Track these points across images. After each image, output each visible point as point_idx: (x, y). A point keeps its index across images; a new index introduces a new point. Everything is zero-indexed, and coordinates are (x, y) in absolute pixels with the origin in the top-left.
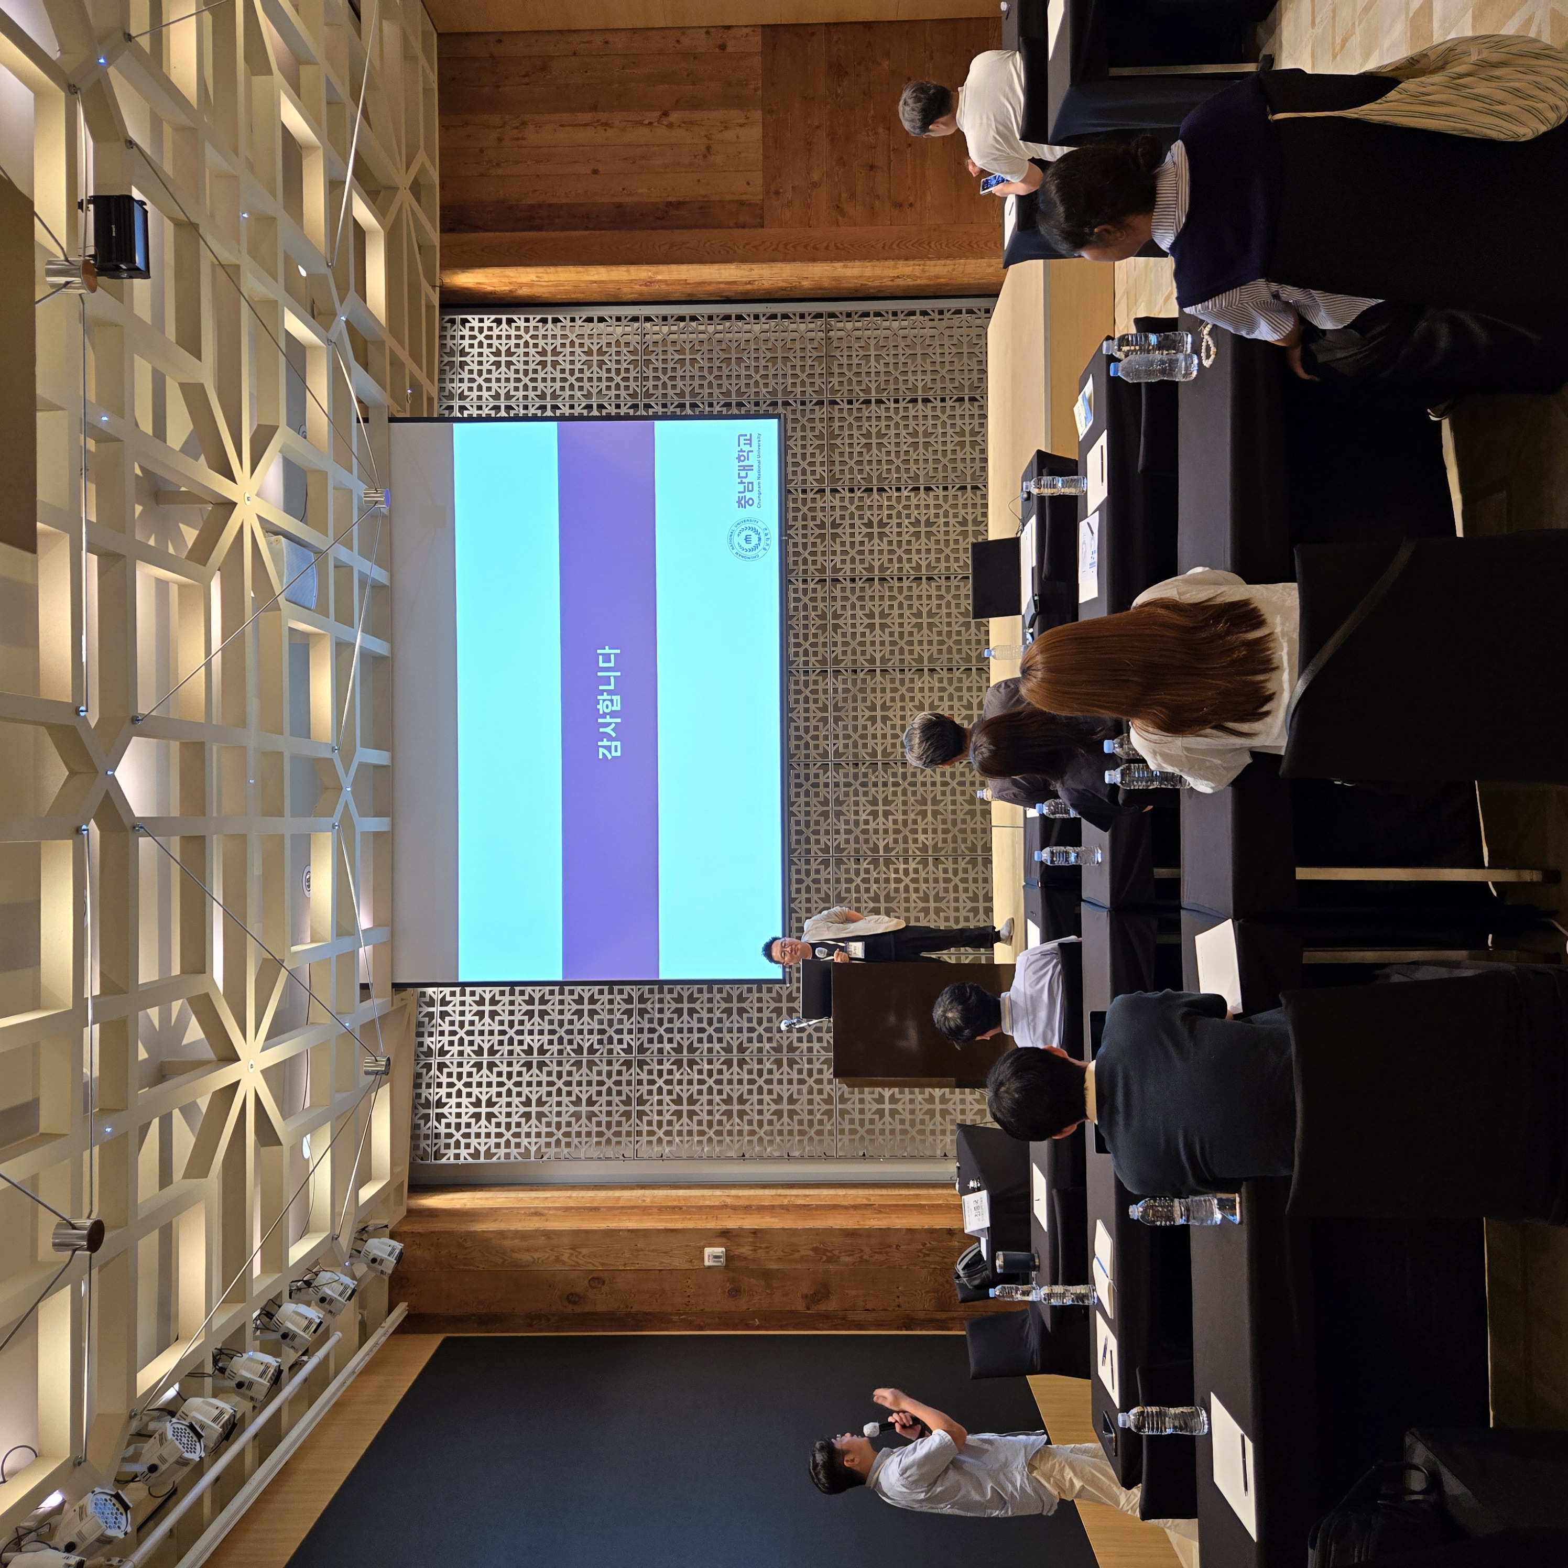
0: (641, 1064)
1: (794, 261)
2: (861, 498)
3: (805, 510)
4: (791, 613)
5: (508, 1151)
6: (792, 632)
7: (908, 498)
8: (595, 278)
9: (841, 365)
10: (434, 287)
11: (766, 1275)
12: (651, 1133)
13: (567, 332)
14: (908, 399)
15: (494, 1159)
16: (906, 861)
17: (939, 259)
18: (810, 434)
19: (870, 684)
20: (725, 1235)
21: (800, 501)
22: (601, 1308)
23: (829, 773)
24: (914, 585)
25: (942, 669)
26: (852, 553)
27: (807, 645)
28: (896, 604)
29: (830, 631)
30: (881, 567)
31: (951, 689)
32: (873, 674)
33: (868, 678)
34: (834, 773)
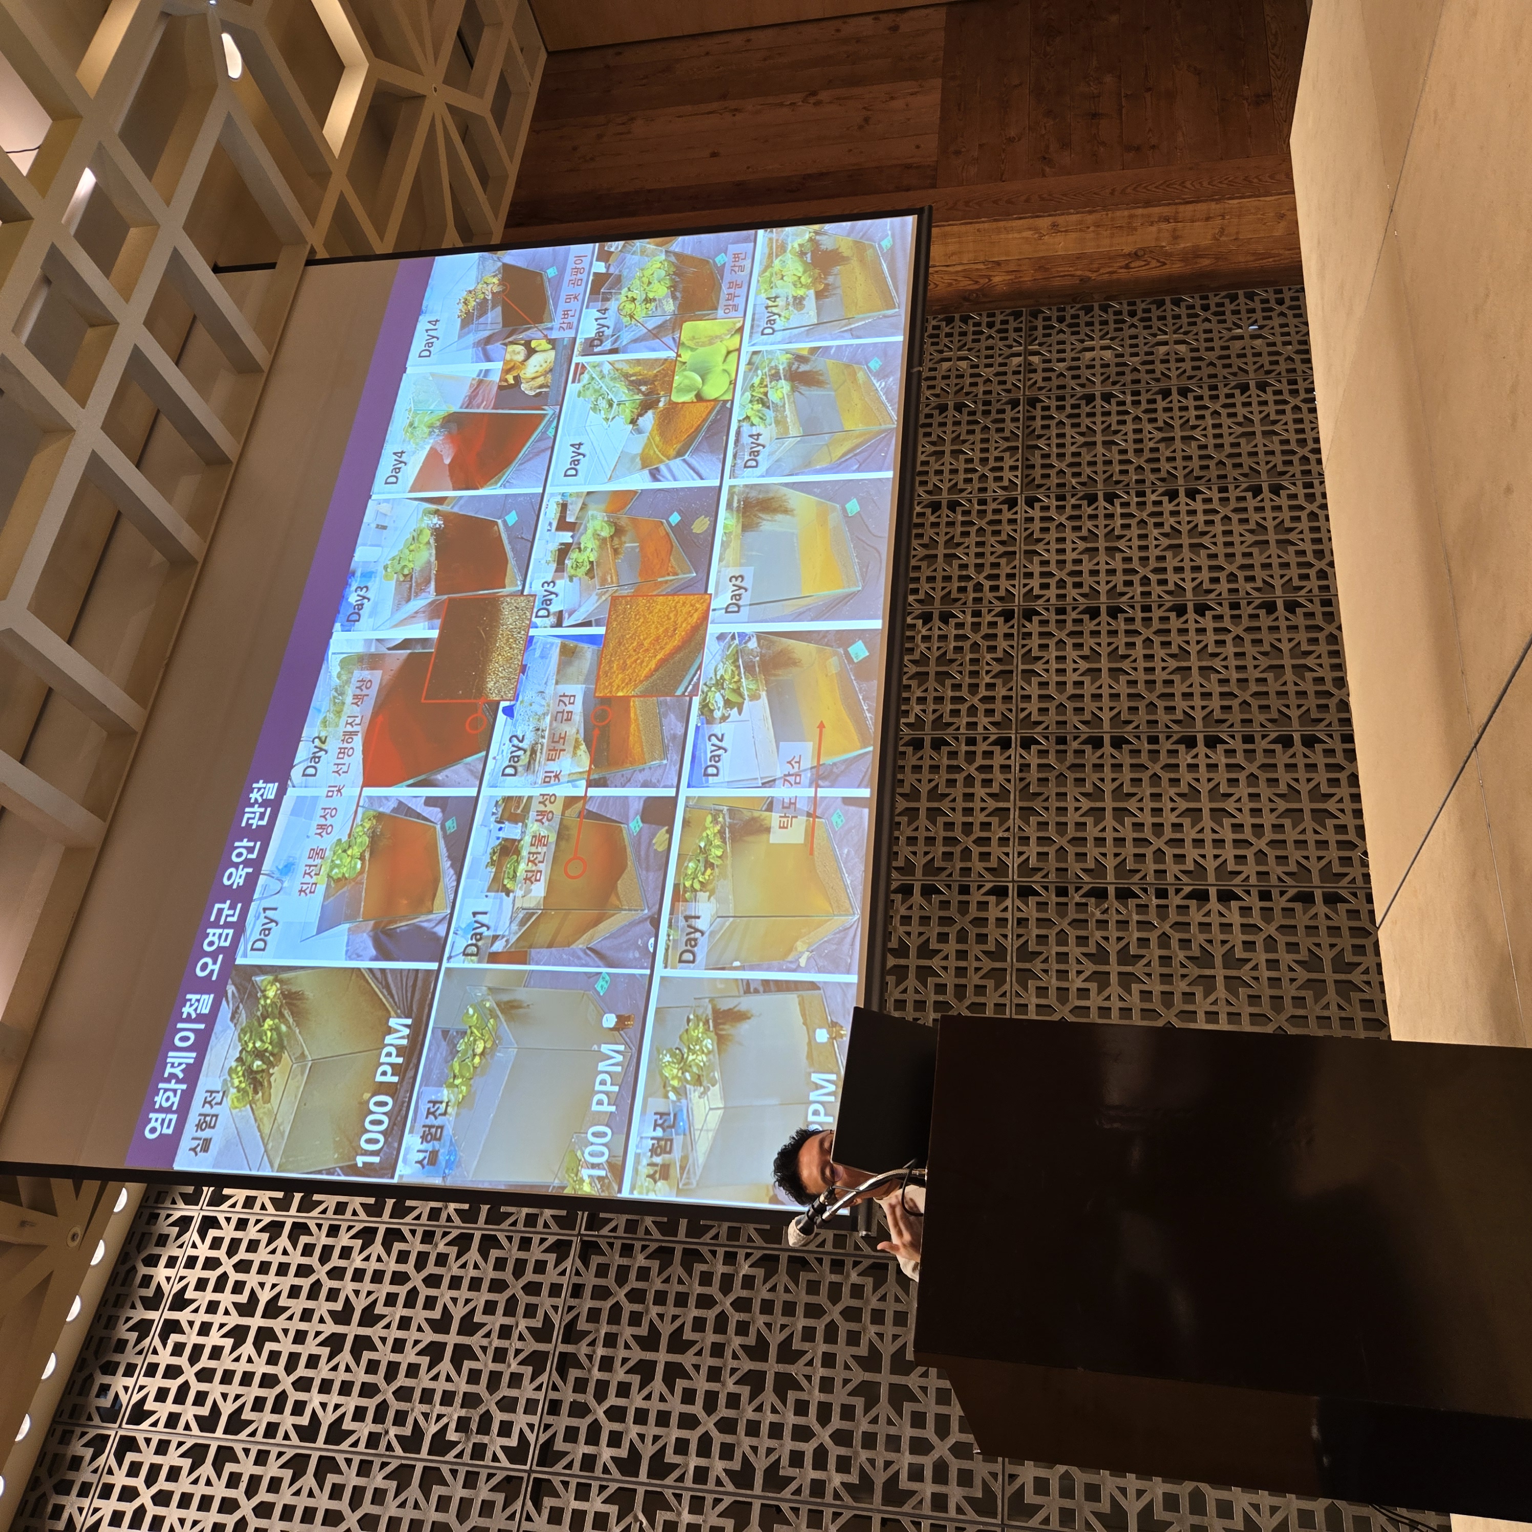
0: (540, 1491)
1: (979, 218)
2: (1077, 507)
7: (1158, 503)
14: (1155, 390)
17: (1198, 200)
18: (996, 437)
19: (1091, 758)
21: (974, 513)
23: (1008, 902)
24: (1173, 615)
25: (1233, 737)
26: (1059, 574)
27: (975, 701)
28: (1139, 641)
29: (1017, 680)
30: (1112, 592)
31: (1252, 768)
32: (1097, 743)
33: (1088, 748)
34: (1018, 903)
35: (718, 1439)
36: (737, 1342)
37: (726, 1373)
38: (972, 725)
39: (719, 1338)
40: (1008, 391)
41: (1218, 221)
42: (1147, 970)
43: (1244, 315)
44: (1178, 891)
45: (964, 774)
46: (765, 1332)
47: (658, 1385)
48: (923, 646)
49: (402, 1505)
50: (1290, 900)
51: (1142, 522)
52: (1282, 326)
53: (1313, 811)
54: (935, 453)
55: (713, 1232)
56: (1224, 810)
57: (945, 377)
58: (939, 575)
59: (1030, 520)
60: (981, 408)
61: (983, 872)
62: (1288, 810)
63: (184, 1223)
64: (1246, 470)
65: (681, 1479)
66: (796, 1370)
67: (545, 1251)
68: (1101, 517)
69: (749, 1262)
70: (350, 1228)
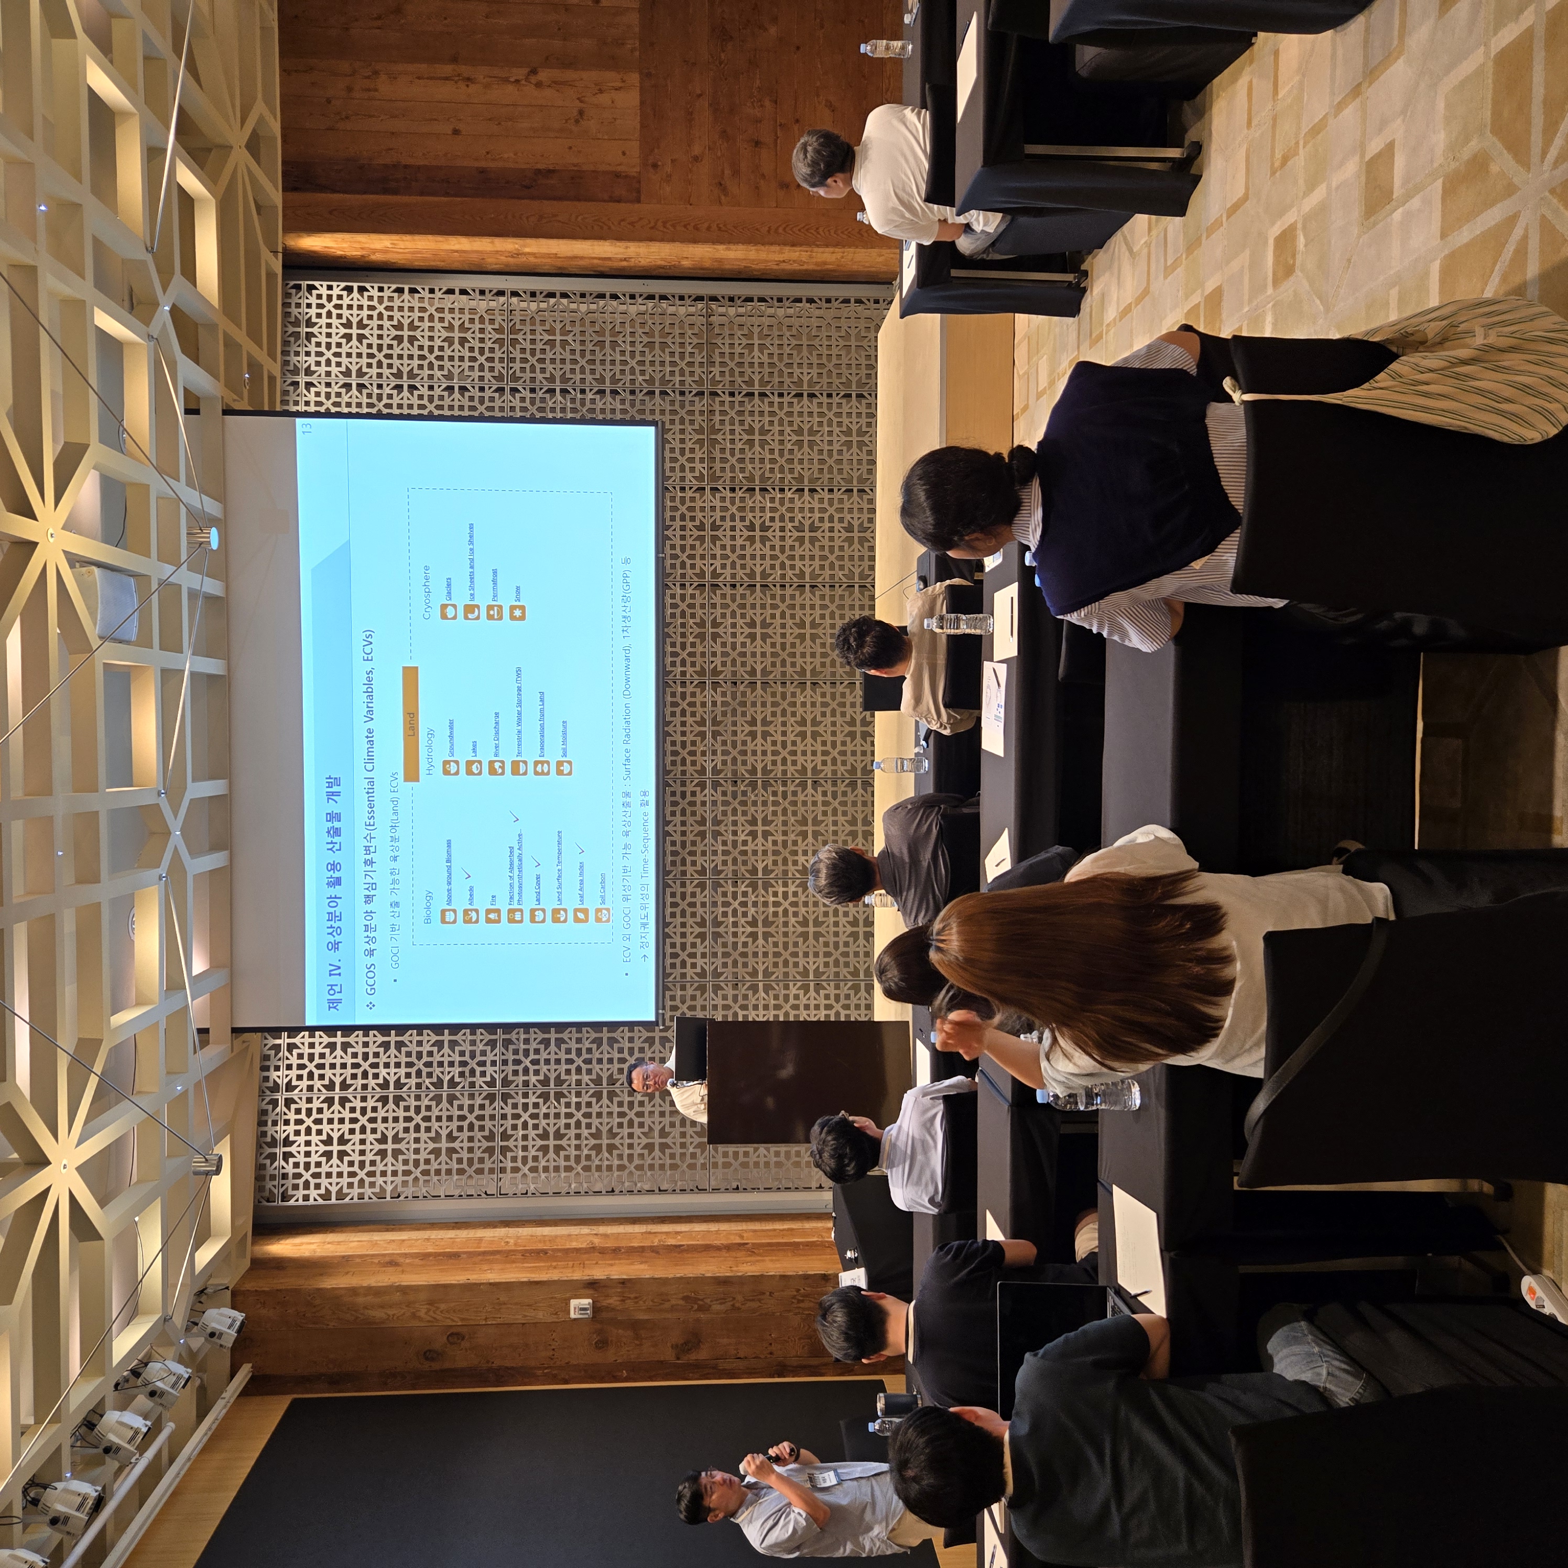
0: (505, 1097)
1: (672, 240)
2: (742, 499)
3: (683, 509)
4: (668, 620)
5: (361, 1191)
6: (668, 640)
7: (792, 500)
8: (457, 247)
9: (722, 354)
10: (275, 252)
11: (635, 1326)
12: (515, 1170)
13: (426, 305)
14: (793, 393)
15: (347, 1200)
16: (785, 885)
17: (827, 246)
18: (689, 428)
19: (750, 698)
20: (592, 1285)
21: (678, 499)
22: (461, 1364)
23: (707, 791)
24: (797, 593)
26: (732, 557)
28: (778, 613)
29: (708, 640)
30: (763, 573)
31: (834, 705)
32: (753, 687)
33: (749, 690)
34: (712, 791)
42: (776, 828)
44: (792, 782)
49: (441, 1110)
51: (782, 517)
56: (818, 732)
59: (714, 508)
61: (693, 772)
64: (845, 475)
65: (570, 1085)
68: (757, 509)
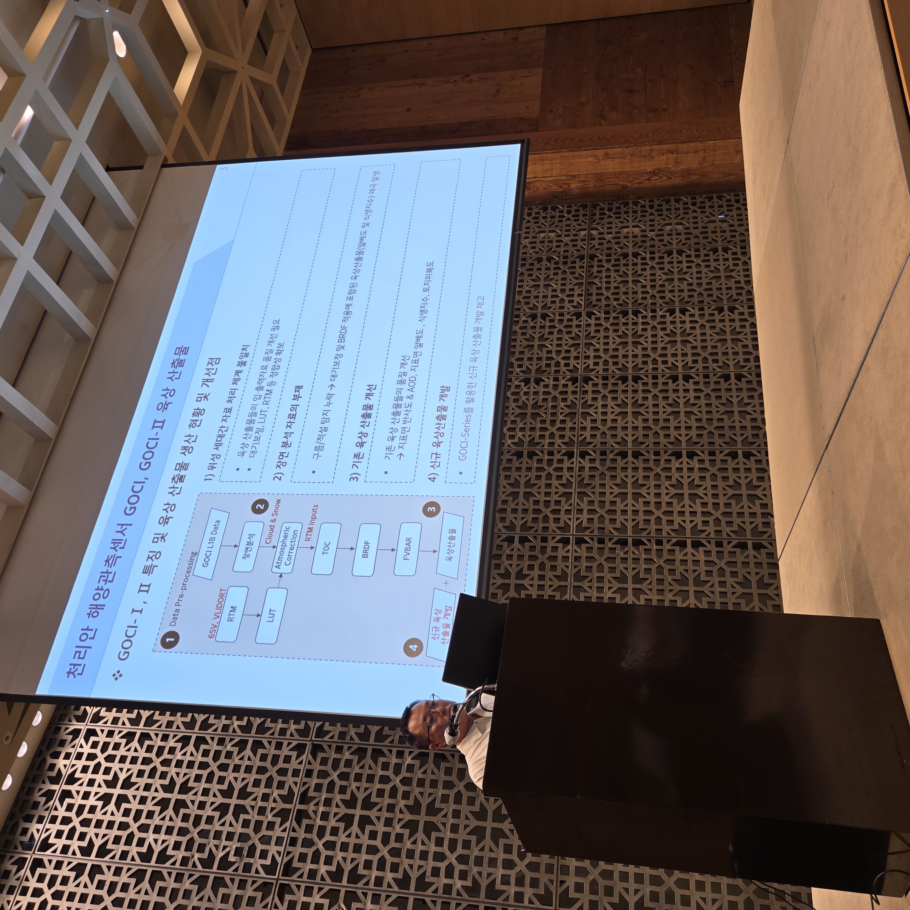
1: (562, 149)
2: (616, 318)
7: (663, 317)
14: (663, 251)
17: (690, 140)
23: (570, 547)
24: (670, 381)
25: (703, 452)
26: (605, 357)
27: (554, 430)
28: (650, 396)
29: (578, 418)
30: (635, 367)
31: (714, 470)
32: (624, 455)
33: (619, 458)
34: (575, 547)
35: (390, 860)
36: (402, 803)
37: (395, 822)
38: (551, 444)
39: (392, 801)
40: (578, 251)
41: (702, 154)
42: (650, 587)
43: (716, 208)
44: (669, 541)
45: (546, 472)
46: (419, 797)
47: (355, 828)
48: (524, 398)
49: (201, 899)
50: (734, 547)
51: (654, 328)
52: (738, 215)
53: (748, 495)
54: (534, 286)
55: (390, 739)
56: (697, 494)
57: (542, 242)
58: (535, 356)
59: (589, 325)
60: (562, 260)
61: (555, 529)
62: (734, 495)
63: (76, 733)
64: (715, 298)
65: (367, 884)
66: (437, 820)
67: (290, 750)
68: (630, 324)
69: (411, 756)
70: (175, 736)
